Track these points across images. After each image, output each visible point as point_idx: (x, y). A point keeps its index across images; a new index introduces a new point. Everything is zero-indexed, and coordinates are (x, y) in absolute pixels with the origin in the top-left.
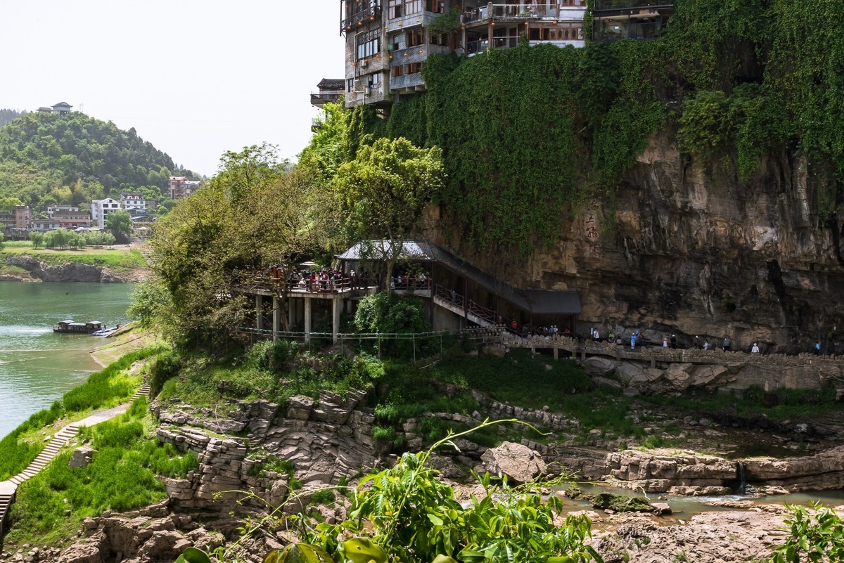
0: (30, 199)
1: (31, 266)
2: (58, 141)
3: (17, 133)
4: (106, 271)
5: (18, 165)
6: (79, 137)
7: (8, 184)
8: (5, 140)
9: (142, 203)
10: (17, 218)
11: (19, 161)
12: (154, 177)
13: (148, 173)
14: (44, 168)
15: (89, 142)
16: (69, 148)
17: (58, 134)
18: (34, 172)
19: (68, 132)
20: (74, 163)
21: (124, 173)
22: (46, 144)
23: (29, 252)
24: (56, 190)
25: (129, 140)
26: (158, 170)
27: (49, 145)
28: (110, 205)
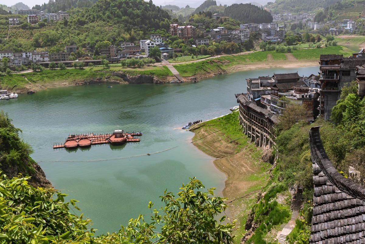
0: (112, 40)
1: (123, 76)
2: (119, 10)
3: (101, 7)
4: (155, 78)
5: (104, 23)
6: (128, 7)
7: (101, 32)
8: (96, 11)
9: (160, 39)
10: (111, 51)
11: (104, 21)
12: (163, 24)
13: (160, 22)
14: (115, 24)
15: (133, 10)
16: (125, 13)
17: (119, 7)
18: (111, 26)
19: (124, 5)
20: (128, 20)
21: (149, 24)
22: (115, 12)
23: (121, 70)
24: (122, 35)
25: (150, 7)
26: (164, 20)
27: (116, 12)
28: (150, 44)
